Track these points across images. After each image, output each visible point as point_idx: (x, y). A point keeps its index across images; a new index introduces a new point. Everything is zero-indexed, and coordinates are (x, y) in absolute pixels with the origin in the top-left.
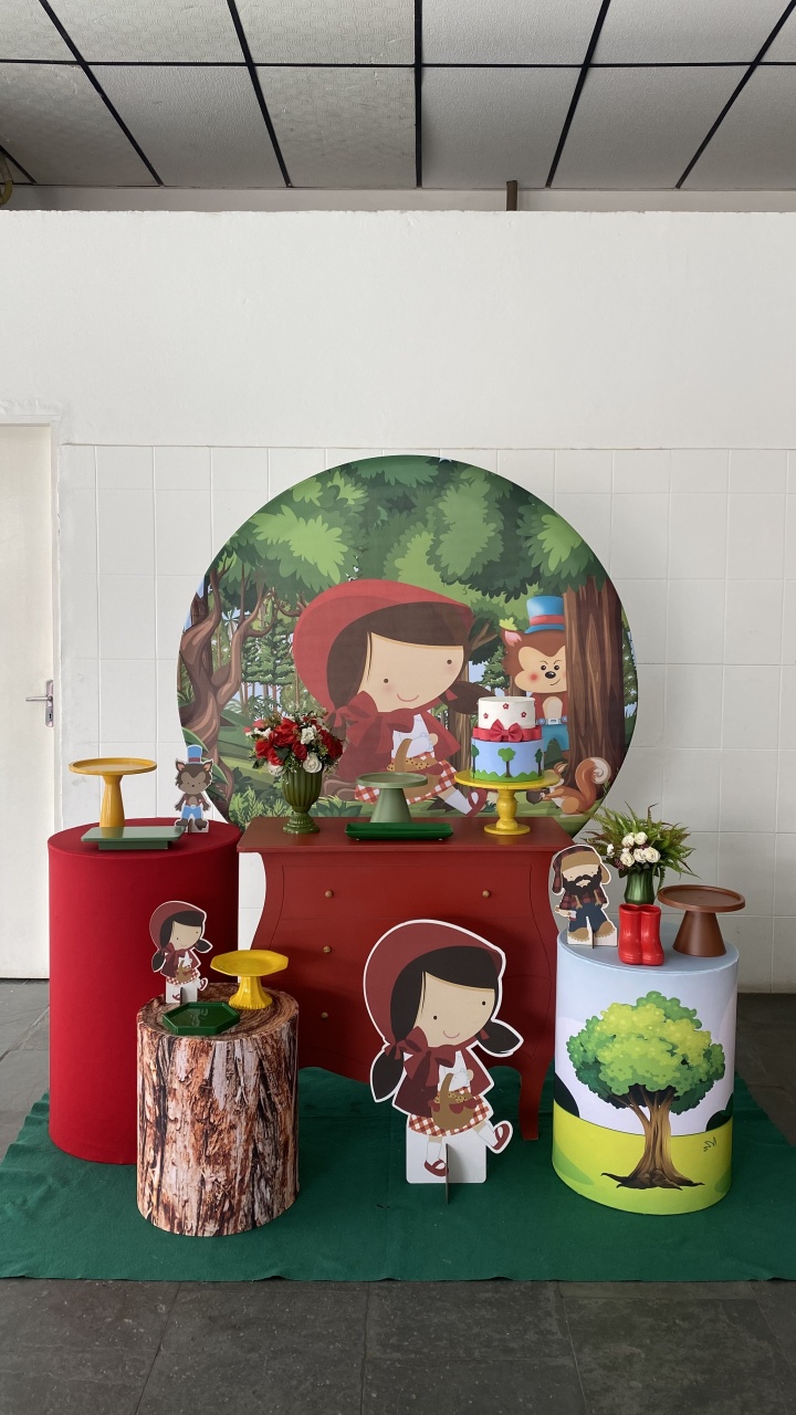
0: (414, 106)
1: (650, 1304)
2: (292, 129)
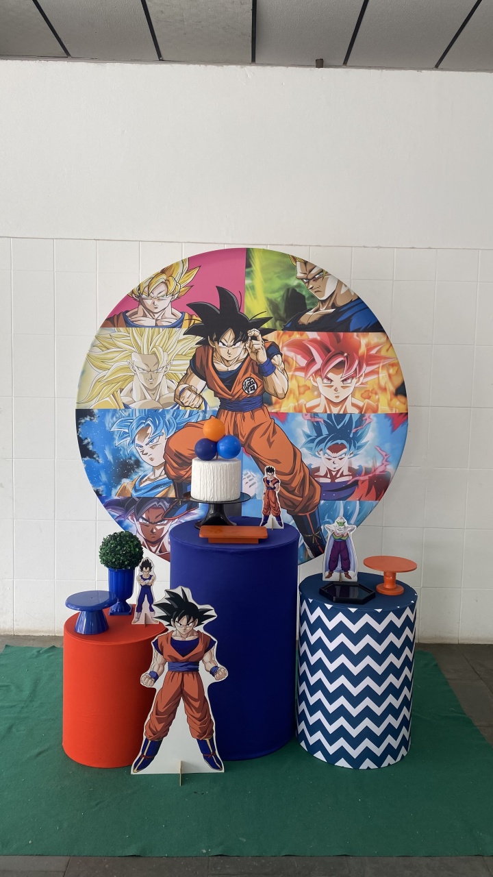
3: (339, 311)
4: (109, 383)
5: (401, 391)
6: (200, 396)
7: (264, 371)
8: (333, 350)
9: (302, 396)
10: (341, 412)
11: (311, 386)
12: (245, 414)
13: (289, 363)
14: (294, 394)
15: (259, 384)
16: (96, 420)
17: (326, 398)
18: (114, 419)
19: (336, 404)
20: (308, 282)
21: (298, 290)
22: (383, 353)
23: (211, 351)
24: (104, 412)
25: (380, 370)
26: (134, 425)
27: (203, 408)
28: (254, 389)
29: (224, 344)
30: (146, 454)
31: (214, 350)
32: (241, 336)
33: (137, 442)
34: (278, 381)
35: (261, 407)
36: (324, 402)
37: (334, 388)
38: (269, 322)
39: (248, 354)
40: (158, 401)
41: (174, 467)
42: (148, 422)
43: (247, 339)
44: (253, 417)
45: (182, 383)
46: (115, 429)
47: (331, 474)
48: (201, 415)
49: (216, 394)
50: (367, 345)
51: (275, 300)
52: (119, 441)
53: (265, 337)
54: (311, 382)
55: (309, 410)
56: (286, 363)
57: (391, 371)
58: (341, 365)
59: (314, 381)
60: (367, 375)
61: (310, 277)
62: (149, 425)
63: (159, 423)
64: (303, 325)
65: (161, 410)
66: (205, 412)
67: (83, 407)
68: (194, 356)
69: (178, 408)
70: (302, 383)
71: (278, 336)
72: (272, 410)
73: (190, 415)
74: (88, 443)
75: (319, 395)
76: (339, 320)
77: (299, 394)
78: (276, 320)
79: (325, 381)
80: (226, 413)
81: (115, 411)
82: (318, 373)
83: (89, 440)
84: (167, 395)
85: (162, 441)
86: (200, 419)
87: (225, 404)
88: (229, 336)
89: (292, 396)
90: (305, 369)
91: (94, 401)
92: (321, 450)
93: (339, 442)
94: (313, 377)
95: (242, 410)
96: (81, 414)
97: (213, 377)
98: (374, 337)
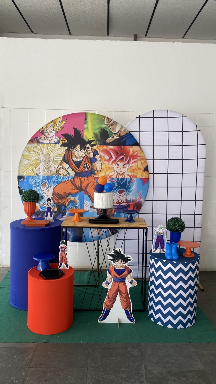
0: (107, 10)
1: (173, 372)
2: (71, 16)
3: (122, 137)
4: (31, 165)
5: (146, 169)
6: (67, 171)
7: (92, 161)
8: (119, 153)
9: (107, 171)
10: (123, 178)
11: (110, 167)
12: (85, 178)
13: (102, 158)
14: (104, 170)
15: (90, 166)
16: (25, 180)
17: (117, 172)
18: (33, 180)
19: (121, 174)
20: (109, 126)
21: (105, 129)
22: (139, 154)
23: (71, 153)
24: (29, 177)
25: (138, 161)
26: (41, 182)
27: (68, 175)
28: (88, 168)
29: (76, 150)
30: (45, 194)
31: (72, 153)
32: (83, 147)
33: (42, 189)
34: (98, 165)
35: (91, 175)
36: (116, 173)
37: (120, 168)
38: (94, 142)
39: (86, 154)
40: (50, 173)
41: (57, 199)
42: (46, 181)
43: (85, 148)
44: (88, 179)
45: (60, 165)
46: (33, 183)
47: (119, 202)
48: (67, 178)
49: (73, 170)
50: (133, 151)
51: (96, 133)
52: (34, 188)
53: (92, 148)
54: (111, 166)
55: (110, 177)
56: (101, 158)
57: (142, 161)
58: (122, 159)
59: (112, 165)
60: (133, 163)
61: (110, 124)
62: (46, 182)
63: (51, 181)
64: (108, 143)
65: (51, 176)
66: (69, 177)
67: (20, 175)
68: (65, 155)
69: (58, 175)
70: (107, 166)
71: (98, 147)
72: (95, 176)
73: (63, 178)
74: (22, 189)
75: (114, 171)
76: (121, 141)
77: (106, 170)
78: (97, 141)
79: (116, 165)
80: (77, 178)
81: (33, 177)
82: (113, 162)
83: (23, 188)
84: (54, 170)
85: (52, 189)
86: (67, 180)
87: (77, 174)
88: (78, 147)
89: (103, 171)
90: (108, 161)
91: (25, 172)
92: (115, 192)
93: (122, 189)
94: (111, 163)
95: (84, 177)
96: (20, 177)
97: (72, 163)
98: (136, 148)
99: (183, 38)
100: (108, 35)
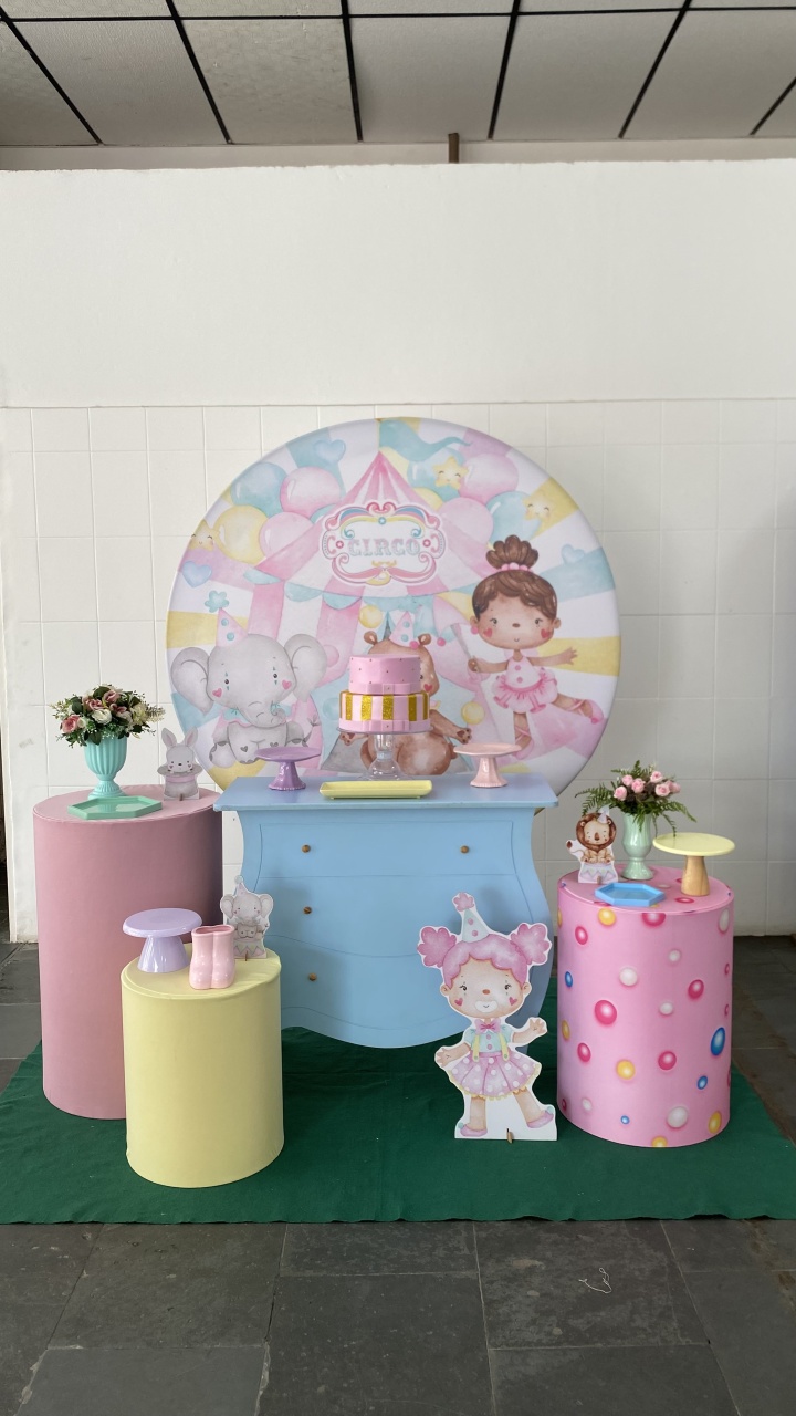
0: (346, 59)
2: (226, 84)
99: (621, 135)
100: (360, 137)
